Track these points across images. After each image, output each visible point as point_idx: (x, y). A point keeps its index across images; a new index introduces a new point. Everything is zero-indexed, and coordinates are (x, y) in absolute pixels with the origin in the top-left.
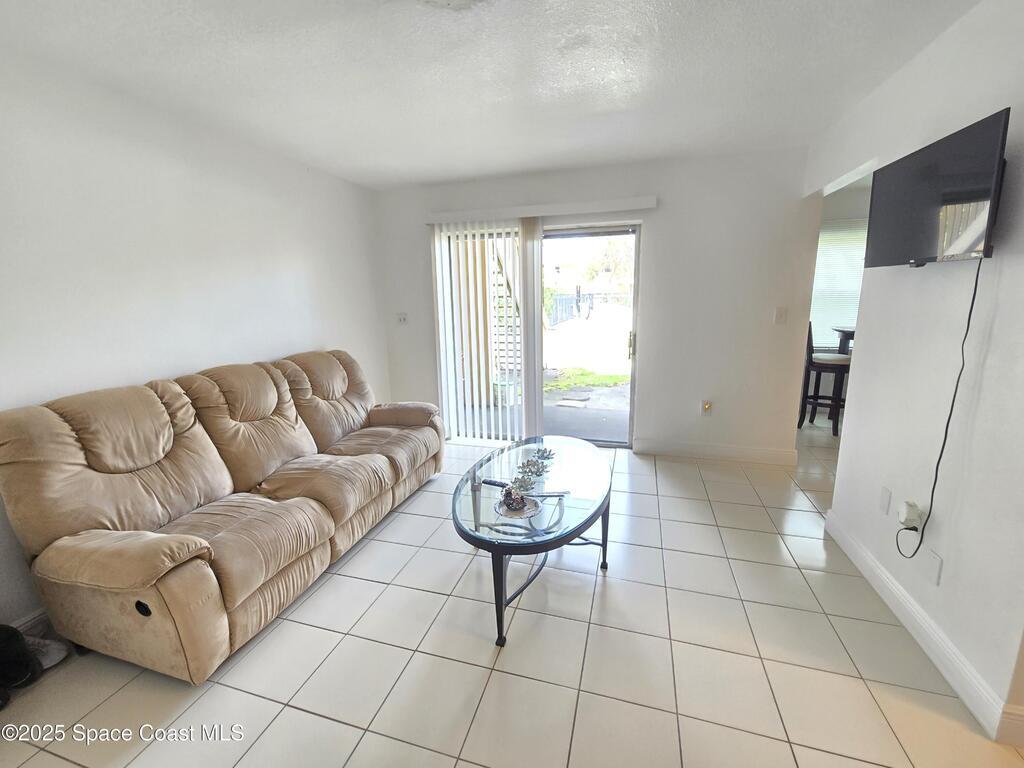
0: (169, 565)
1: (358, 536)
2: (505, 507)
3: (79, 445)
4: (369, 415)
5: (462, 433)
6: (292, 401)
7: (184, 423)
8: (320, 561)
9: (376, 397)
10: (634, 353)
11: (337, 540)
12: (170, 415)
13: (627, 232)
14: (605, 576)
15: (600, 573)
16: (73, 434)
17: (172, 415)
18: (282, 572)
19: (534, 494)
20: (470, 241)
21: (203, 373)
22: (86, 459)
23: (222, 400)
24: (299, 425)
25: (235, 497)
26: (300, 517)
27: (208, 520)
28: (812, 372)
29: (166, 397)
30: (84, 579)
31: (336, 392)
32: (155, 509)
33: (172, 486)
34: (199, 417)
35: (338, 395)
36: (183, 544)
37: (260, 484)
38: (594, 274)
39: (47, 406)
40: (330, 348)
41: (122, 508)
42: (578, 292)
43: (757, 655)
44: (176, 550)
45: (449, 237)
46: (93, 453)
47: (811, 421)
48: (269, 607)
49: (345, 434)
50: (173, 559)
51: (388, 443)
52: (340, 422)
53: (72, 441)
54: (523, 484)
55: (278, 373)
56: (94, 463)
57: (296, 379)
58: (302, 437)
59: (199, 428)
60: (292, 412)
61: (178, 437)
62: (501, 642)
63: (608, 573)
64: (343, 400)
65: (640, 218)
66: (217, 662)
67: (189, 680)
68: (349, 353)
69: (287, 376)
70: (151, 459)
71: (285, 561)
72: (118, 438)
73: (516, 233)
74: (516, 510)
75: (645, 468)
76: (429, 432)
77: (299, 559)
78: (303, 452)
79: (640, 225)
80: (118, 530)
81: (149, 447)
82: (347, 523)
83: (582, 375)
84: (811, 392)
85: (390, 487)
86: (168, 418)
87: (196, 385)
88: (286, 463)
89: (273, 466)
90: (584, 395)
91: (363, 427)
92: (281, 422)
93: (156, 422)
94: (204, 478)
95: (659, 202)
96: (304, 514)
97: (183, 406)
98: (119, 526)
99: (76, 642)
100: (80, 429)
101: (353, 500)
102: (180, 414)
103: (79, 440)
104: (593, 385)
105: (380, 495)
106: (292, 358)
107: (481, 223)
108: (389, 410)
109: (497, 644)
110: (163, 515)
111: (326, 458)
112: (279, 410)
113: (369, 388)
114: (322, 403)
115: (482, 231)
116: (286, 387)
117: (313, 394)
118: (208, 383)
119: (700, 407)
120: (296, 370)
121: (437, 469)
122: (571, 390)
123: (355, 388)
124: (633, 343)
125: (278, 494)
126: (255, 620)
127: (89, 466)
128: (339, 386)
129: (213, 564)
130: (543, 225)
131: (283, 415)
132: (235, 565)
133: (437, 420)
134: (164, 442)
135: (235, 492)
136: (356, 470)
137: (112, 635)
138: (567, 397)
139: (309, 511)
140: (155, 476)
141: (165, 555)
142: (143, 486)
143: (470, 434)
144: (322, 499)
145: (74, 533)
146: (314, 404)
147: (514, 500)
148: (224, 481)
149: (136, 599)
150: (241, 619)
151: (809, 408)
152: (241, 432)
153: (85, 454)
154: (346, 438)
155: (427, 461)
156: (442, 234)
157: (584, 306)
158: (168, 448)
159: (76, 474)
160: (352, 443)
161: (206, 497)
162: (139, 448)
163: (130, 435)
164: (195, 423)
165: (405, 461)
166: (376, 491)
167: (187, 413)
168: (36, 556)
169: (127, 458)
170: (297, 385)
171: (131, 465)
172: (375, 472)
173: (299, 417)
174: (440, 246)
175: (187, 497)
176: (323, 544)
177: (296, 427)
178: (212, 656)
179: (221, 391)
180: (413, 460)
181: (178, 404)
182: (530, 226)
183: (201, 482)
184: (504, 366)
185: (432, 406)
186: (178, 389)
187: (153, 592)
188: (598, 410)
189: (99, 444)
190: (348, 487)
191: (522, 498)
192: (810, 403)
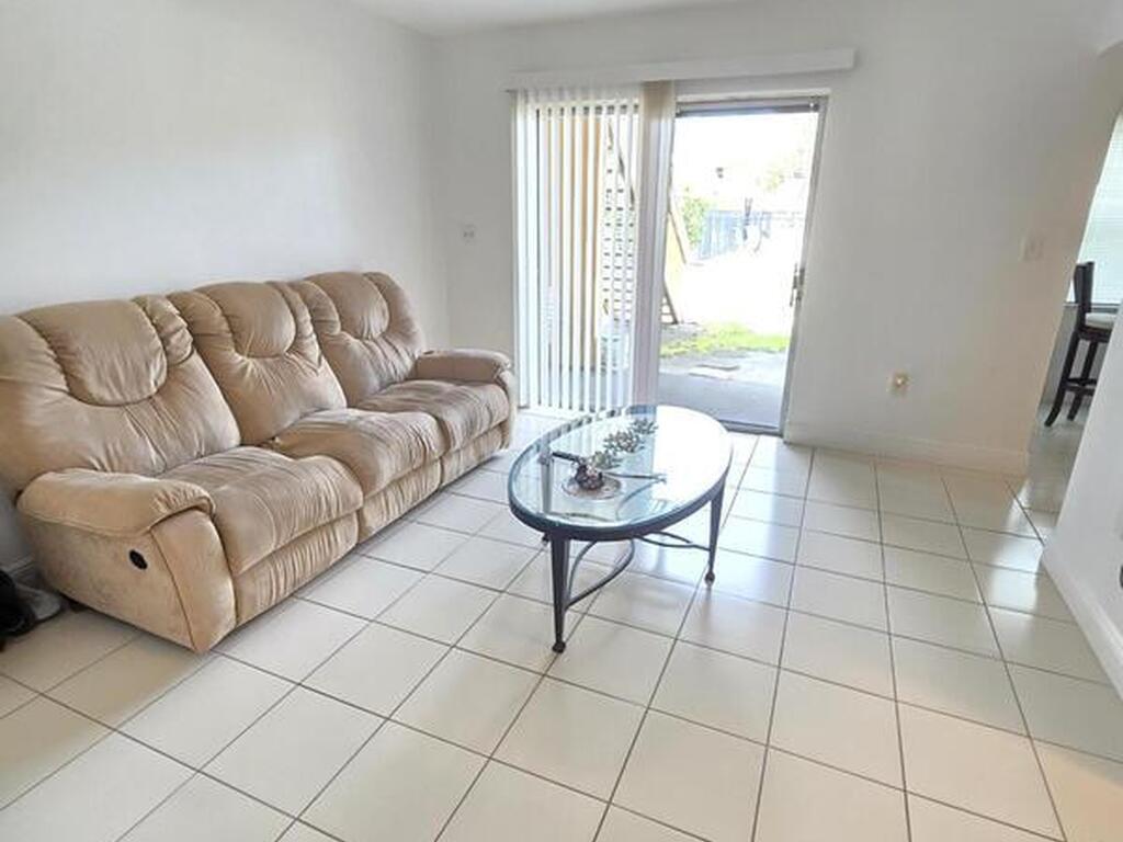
0: (164, 511)
1: (394, 514)
2: (577, 486)
3: (58, 366)
4: (416, 363)
5: (545, 401)
6: (314, 336)
7: (179, 352)
8: (345, 536)
9: (426, 341)
10: (799, 298)
11: (367, 514)
12: (162, 340)
13: (805, 108)
14: (709, 589)
15: (704, 585)
16: (51, 352)
17: (165, 341)
18: (298, 542)
19: (619, 473)
20: (567, 119)
21: (201, 290)
22: (68, 385)
23: (225, 326)
24: (322, 368)
25: (242, 449)
26: (320, 478)
27: (210, 472)
28: (1081, 342)
29: (157, 317)
30: (73, 518)
31: (372, 329)
32: (149, 453)
33: (167, 428)
34: (198, 346)
35: (376, 334)
36: (179, 490)
37: (273, 439)
38: (778, 180)
39: (21, 316)
40: (367, 269)
41: (110, 448)
42: (748, 209)
43: (892, 695)
44: (171, 496)
45: (538, 112)
46: (75, 378)
47: (1071, 417)
48: (282, 580)
49: (384, 386)
50: (168, 505)
51: (440, 401)
52: (378, 370)
53: (50, 360)
54: (606, 460)
55: (296, 298)
56: (76, 390)
57: (322, 307)
58: (326, 384)
59: (196, 360)
60: (314, 350)
61: (173, 368)
62: (559, 647)
63: (714, 587)
64: (380, 340)
65: (826, 86)
66: (223, 632)
67: (190, 646)
68: (394, 279)
69: (308, 303)
70: (141, 392)
71: (300, 529)
72: (102, 363)
73: (636, 106)
74: (590, 489)
75: (797, 464)
76: (494, 391)
77: (316, 529)
78: (327, 403)
79: (826, 97)
80: (105, 471)
81: (139, 378)
82: (378, 494)
83: (735, 333)
84: (1076, 372)
85: (437, 457)
86: (159, 343)
87: (192, 305)
88: (306, 415)
89: (290, 418)
90: (731, 363)
91: (406, 379)
92: (301, 363)
93: (146, 348)
94: (205, 423)
95: (858, 60)
96: (324, 477)
97: (177, 330)
98: (106, 465)
99: (70, 595)
100: (59, 348)
101: (388, 467)
102: (173, 340)
103: (58, 360)
104: (749, 349)
105: (424, 465)
106: (317, 279)
107: (585, 91)
108: (442, 359)
109: (554, 649)
110: (157, 460)
111: (357, 412)
112: (296, 347)
113: (419, 327)
114: (354, 343)
115: (585, 103)
116: (306, 316)
117: (343, 329)
118: (206, 304)
119: (890, 380)
120: (320, 296)
121: (504, 443)
122: (714, 354)
123: (399, 327)
124: (798, 282)
125: (295, 452)
126: (265, 592)
127: (71, 394)
128: (377, 321)
129: (213, 519)
130: (677, 94)
131: (303, 355)
132: (241, 524)
133: (507, 376)
134: (156, 373)
135: (242, 445)
136: (393, 430)
137: (106, 590)
138: (706, 363)
139: (331, 472)
140: (147, 413)
141: (160, 499)
142: (134, 426)
143: (555, 403)
144: (348, 460)
145: (59, 470)
146: (343, 343)
147: (589, 478)
148: (230, 431)
149: (130, 548)
150: (248, 587)
151: (1069, 396)
152: (249, 369)
153: (66, 379)
154: (384, 391)
155: (489, 430)
156: (529, 106)
157: (752, 230)
158: (161, 381)
159: (58, 401)
160: (390, 398)
161: (207, 446)
162: (126, 378)
163: (116, 361)
164: (192, 353)
165: (459, 427)
166: (419, 461)
167: (182, 340)
168: (20, 493)
169: (114, 390)
170: (322, 315)
171: (119, 397)
172: (418, 436)
173: (323, 360)
174: (525, 125)
175: (185, 443)
176: (349, 516)
177: (319, 371)
178: (215, 622)
179: (224, 315)
180: (471, 426)
181: (171, 328)
182: (658, 95)
183: (201, 429)
184: (619, 314)
185: (502, 357)
186: (171, 308)
187: (147, 541)
188: (747, 383)
189: (81, 368)
190: (380, 448)
191: (600, 475)
192: (1072, 389)
